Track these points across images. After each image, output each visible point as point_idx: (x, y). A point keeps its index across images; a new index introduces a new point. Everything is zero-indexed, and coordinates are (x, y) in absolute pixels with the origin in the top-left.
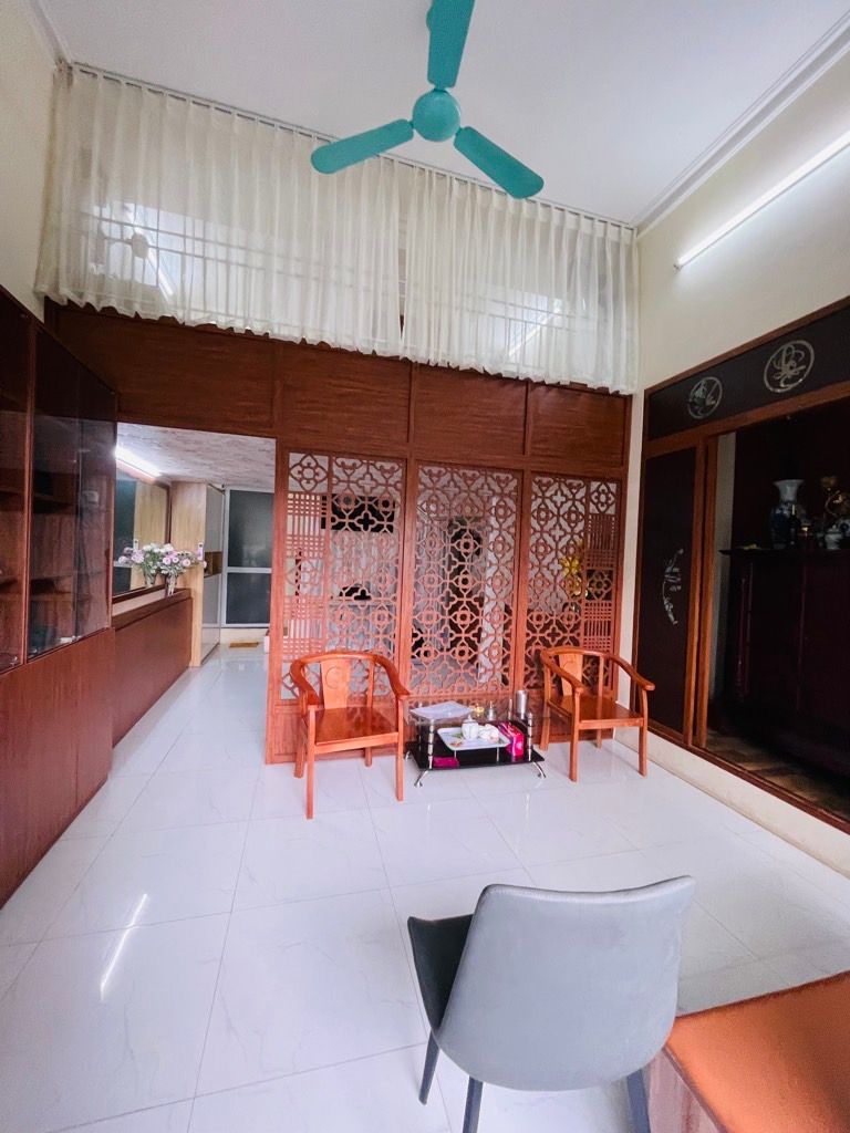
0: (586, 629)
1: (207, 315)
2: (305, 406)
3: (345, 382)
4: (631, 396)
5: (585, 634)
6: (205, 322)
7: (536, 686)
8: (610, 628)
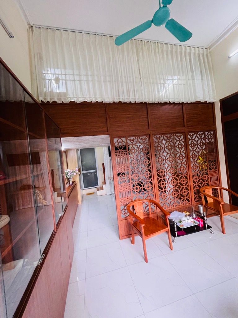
0: (211, 180)
1: (84, 98)
2: (117, 123)
3: (128, 113)
4: (214, 103)
5: (211, 181)
6: (83, 101)
7: (198, 201)
8: (218, 178)
